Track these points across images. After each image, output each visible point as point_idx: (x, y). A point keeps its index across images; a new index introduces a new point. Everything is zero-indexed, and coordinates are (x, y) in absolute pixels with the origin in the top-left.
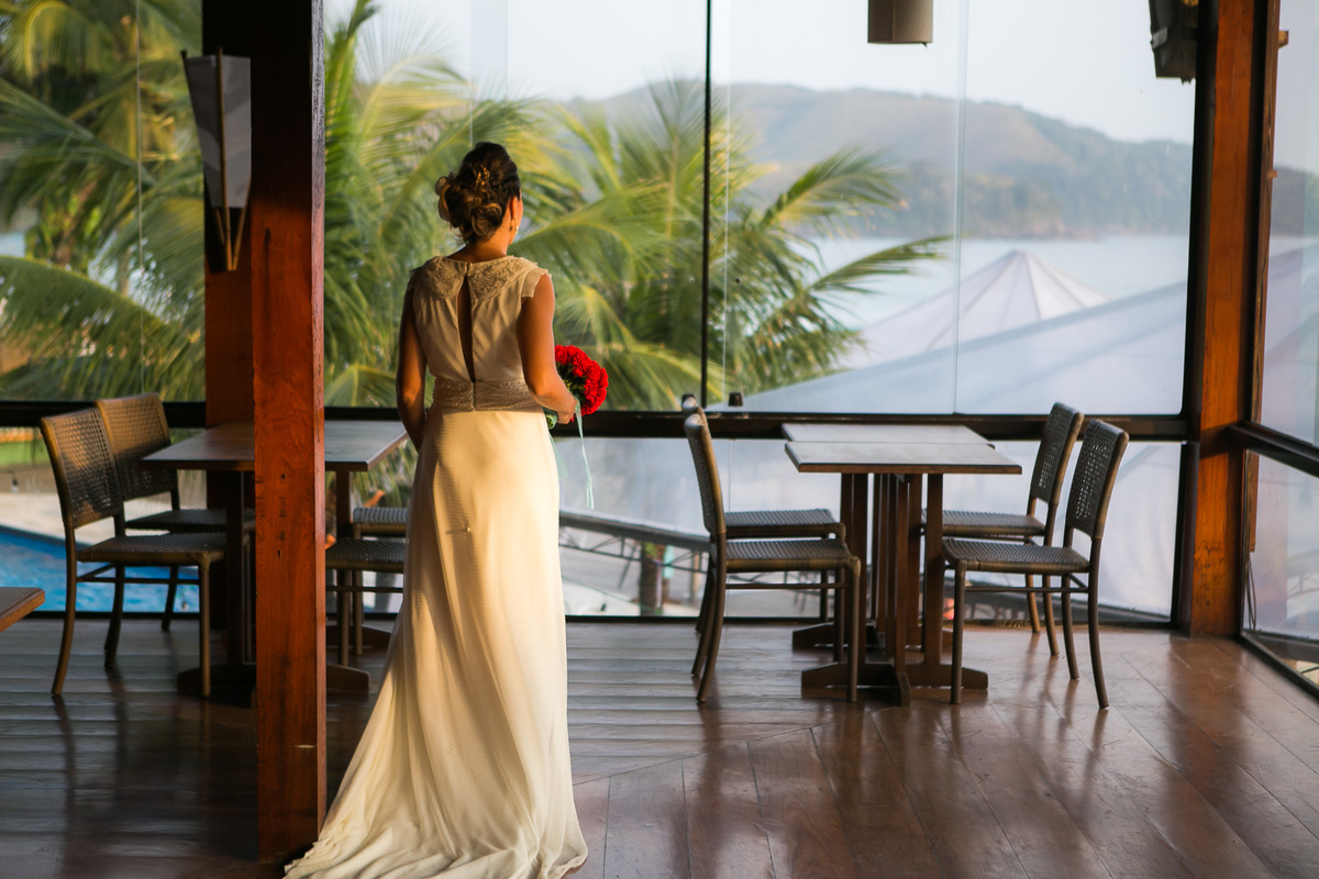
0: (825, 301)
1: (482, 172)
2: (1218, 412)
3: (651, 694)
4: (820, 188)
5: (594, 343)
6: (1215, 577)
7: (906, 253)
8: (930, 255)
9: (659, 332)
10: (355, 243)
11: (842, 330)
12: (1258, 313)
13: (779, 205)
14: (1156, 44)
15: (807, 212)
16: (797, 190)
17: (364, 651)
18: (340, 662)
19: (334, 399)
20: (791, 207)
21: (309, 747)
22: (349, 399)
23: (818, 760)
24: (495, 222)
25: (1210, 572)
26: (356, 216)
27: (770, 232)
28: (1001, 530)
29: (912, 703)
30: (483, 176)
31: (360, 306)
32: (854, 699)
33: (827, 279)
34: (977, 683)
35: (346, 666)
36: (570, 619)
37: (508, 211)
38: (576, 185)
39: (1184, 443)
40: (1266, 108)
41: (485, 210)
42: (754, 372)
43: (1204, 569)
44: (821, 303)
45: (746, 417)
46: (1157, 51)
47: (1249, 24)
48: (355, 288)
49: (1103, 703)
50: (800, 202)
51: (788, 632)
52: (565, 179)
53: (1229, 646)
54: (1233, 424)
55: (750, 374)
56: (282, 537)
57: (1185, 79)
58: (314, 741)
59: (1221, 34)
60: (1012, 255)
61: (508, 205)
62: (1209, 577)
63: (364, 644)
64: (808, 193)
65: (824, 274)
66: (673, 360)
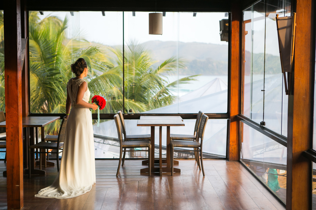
0: (169, 89)
1: (79, 63)
2: (234, 113)
3: (107, 175)
4: (167, 65)
5: (115, 99)
6: (234, 148)
7: (187, 79)
8: (193, 79)
9: (132, 97)
10: (61, 78)
11: (174, 96)
12: (242, 91)
13: (158, 69)
14: (220, 34)
15: (165, 70)
16: (162, 65)
17: (47, 166)
18: (40, 169)
19: (55, 112)
20: (161, 69)
21: (18, 186)
22: (58, 112)
23: (137, 188)
24: (82, 72)
25: (233, 147)
26: (61, 72)
27: (156, 74)
28: (186, 138)
29: (162, 176)
30: (79, 64)
31: (62, 92)
32: (150, 175)
33: (170, 85)
34: (178, 171)
35: (41, 170)
36: (96, 159)
37: (84, 70)
38: (113, 65)
39: (228, 119)
40: (242, 47)
41: (80, 70)
42: (153, 105)
43: (232, 146)
44: (169, 90)
45: (133, 115)
46: (221, 35)
47: (238, 30)
48: (60, 88)
49: (204, 175)
50: (164, 68)
51: (141, 161)
52: (111, 63)
53: (237, 163)
54: (237, 115)
55: (152, 106)
56: (12, 141)
57: (227, 41)
58: (19, 184)
59: (232, 32)
60: (216, 79)
61: (84, 69)
62: (233, 148)
63: (47, 165)
64: (165, 66)
65: (169, 84)
66: (134, 103)
